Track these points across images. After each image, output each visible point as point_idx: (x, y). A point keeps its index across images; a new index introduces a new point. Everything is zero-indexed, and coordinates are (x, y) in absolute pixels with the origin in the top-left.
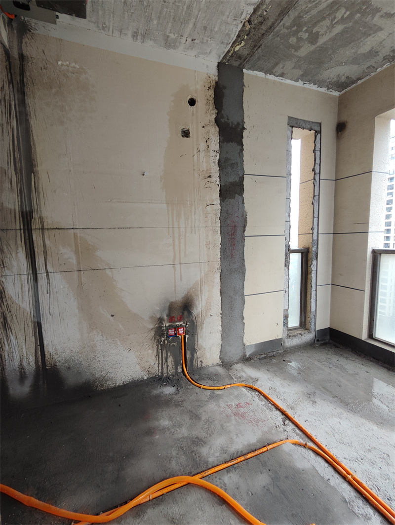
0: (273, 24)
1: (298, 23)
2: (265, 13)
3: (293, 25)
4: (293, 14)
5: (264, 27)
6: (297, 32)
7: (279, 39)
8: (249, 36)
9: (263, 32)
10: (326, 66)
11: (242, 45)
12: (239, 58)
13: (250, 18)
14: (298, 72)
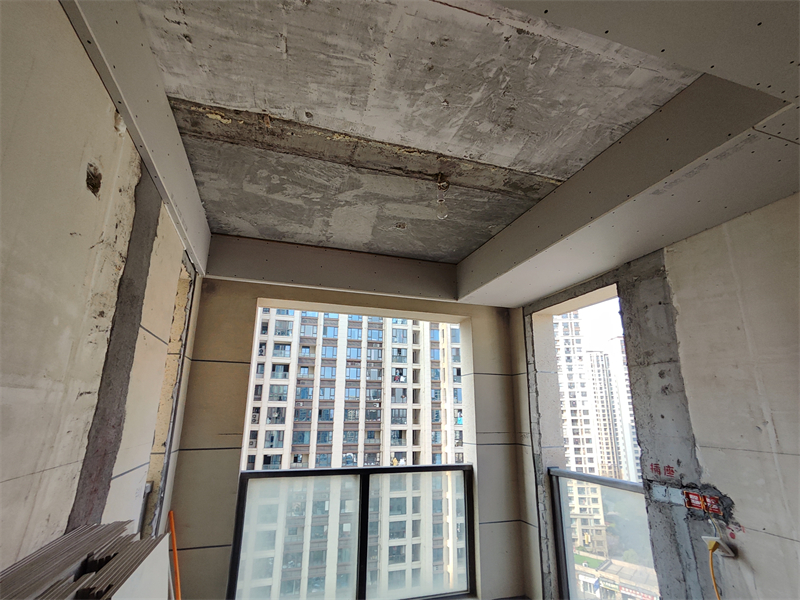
0: (278, 146)
1: (288, 168)
2: (290, 134)
3: (285, 166)
4: (300, 160)
5: (268, 138)
6: (278, 173)
7: (257, 158)
8: (245, 126)
9: (260, 138)
10: (244, 214)
11: (223, 120)
12: (195, 124)
13: (275, 119)
14: (216, 196)
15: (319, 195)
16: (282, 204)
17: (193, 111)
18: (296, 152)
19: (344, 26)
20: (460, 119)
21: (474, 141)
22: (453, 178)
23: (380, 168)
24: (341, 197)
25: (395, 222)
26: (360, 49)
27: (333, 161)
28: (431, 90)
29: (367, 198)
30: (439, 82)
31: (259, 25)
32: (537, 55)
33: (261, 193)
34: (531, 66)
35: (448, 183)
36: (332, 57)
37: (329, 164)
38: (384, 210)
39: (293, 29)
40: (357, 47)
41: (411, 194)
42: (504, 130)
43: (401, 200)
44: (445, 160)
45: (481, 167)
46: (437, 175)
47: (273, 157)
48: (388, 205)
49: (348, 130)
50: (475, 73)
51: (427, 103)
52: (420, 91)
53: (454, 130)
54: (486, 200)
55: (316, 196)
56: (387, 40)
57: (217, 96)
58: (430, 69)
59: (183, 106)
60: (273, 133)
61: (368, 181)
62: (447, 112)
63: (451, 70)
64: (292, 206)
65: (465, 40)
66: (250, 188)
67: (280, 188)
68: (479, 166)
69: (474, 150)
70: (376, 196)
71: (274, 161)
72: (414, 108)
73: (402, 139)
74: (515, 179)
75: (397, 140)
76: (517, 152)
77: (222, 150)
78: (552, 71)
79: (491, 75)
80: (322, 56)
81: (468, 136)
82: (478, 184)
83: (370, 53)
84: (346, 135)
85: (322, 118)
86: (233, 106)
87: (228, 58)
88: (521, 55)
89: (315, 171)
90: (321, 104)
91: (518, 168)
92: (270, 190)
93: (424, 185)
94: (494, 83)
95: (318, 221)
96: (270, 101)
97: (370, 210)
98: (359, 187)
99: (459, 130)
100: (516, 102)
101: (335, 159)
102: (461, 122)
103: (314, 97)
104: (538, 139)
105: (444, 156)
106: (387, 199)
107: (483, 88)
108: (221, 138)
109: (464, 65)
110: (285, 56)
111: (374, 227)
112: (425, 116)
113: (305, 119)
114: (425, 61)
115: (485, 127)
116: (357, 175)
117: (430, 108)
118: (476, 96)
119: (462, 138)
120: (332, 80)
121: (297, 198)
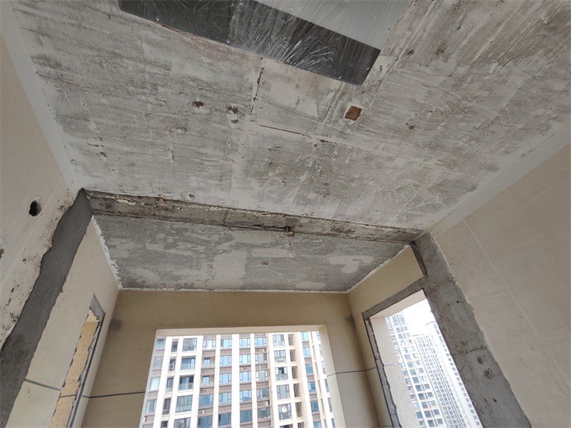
1: (179, 231)
2: (179, 209)
3: (177, 230)
4: (188, 225)
5: (163, 213)
6: (172, 235)
7: (155, 226)
8: (146, 206)
9: (157, 213)
10: (147, 265)
11: (129, 203)
12: (108, 207)
13: (167, 200)
14: (125, 255)
15: (204, 248)
16: (176, 256)
17: (108, 199)
18: (185, 220)
19: (211, 142)
20: (295, 192)
21: (306, 205)
22: (297, 229)
23: (245, 226)
24: (219, 247)
25: (261, 261)
26: (223, 155)
27: (212, 224)
28: (273, 176)
29: (238, 246)
30: (277, 171)
31: (153, 144)
32: (335, 153)
33: (159, 250)
34: (334, 160)
35: (294, 232)
36: (205, 160)
37: (209, 226)
38: (252, 254)
39: (176, 146)
40: (221, 154)
41: (269, 241)
42: (325, 197)
43: (263, 246)
44: (289, 217)
45: (314, 220)
46: (285, 228)
47: (167, 225)
48: (255, 250)
49: (220, 204)
50: (299, 165)
51: (272, 184)
52: (265, 177)
53: (292, 199)
54: (321, 241)
55: (201, 248)
56: (240, 149)
57: (125, 188)
58: (270, 164)
59: (99, 196)
60: (166, 209)
61: (238, 235)
62: (285, 189)
63: (284, 164)
64: (184, 257)
65: (290, 147)
66: (151, 247)
67: (174, 245)
68: (312, 220)
69: (307, 210)
70: (245, 245)
71: (168, 227)
72: (264, 187)
73: (258, 207)
74: (338, 226)
75: (254, 208)
76: (336, 209)
77: (129, 222)
78: (347, 161)
79: (310, 165)
80: (198, 160)
81: (302, 202)
82: (314, 231)
83: (230, 157)
84: (219, 207)
85: (201, 198)
86: (137, 193)
87: (133, 165)
88: (326, 153)
89: (199, 231)
90: (199, 189)
91: (339, 219)
92: (167, 247)
93: (277, 235)
94: (313, 170)
95: (204, 265)
96: (163, 188)
97: (242, 254)
98: (231, 239)
99: (295, 199)
100: (328, 180)
101: (213, 222)
102: (295, 194)
103: (194, 184)
104: (347, 201)
105: (288, 215)
106: (253, 246)
107: (306, 173)
108: (128, 215)
109: (291, 160)
110: (172, 161)
111: (246, 266)
112: (272, 192)
113: (189, 199)
114: (266, 160)
115: (312, 196)
116: (230, 232)
117: (274, 187)
118: (303, 178)
119: (298, 203)
120: (206, 174)
121: (188, 250)
